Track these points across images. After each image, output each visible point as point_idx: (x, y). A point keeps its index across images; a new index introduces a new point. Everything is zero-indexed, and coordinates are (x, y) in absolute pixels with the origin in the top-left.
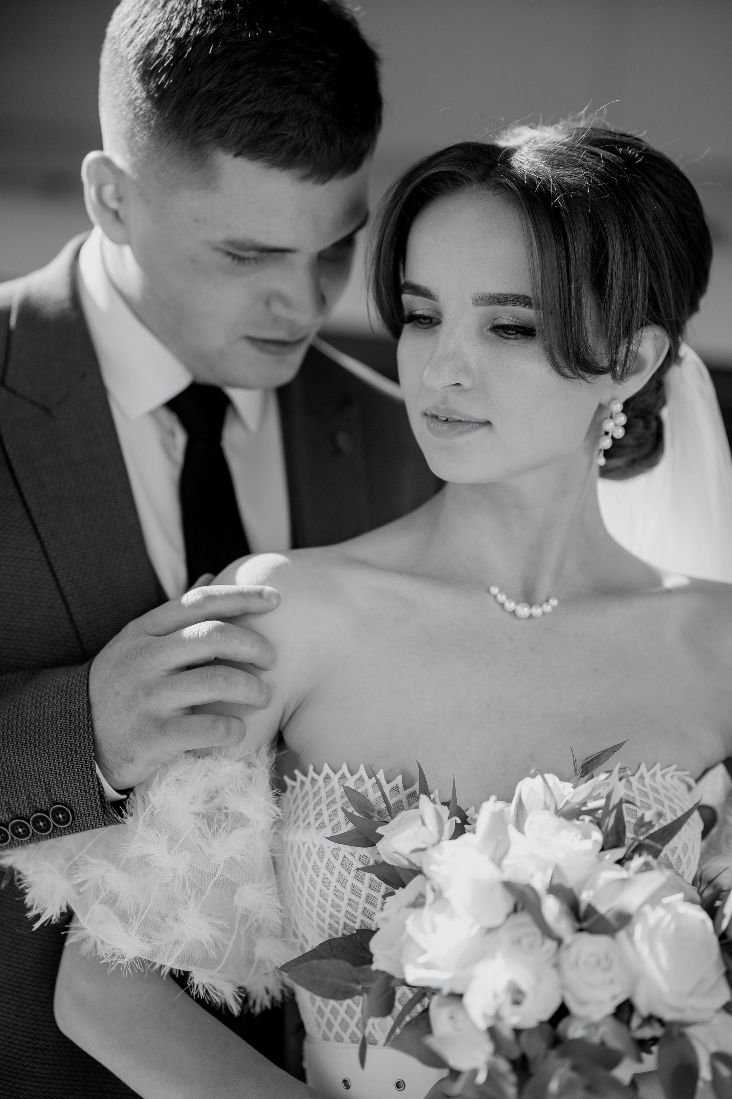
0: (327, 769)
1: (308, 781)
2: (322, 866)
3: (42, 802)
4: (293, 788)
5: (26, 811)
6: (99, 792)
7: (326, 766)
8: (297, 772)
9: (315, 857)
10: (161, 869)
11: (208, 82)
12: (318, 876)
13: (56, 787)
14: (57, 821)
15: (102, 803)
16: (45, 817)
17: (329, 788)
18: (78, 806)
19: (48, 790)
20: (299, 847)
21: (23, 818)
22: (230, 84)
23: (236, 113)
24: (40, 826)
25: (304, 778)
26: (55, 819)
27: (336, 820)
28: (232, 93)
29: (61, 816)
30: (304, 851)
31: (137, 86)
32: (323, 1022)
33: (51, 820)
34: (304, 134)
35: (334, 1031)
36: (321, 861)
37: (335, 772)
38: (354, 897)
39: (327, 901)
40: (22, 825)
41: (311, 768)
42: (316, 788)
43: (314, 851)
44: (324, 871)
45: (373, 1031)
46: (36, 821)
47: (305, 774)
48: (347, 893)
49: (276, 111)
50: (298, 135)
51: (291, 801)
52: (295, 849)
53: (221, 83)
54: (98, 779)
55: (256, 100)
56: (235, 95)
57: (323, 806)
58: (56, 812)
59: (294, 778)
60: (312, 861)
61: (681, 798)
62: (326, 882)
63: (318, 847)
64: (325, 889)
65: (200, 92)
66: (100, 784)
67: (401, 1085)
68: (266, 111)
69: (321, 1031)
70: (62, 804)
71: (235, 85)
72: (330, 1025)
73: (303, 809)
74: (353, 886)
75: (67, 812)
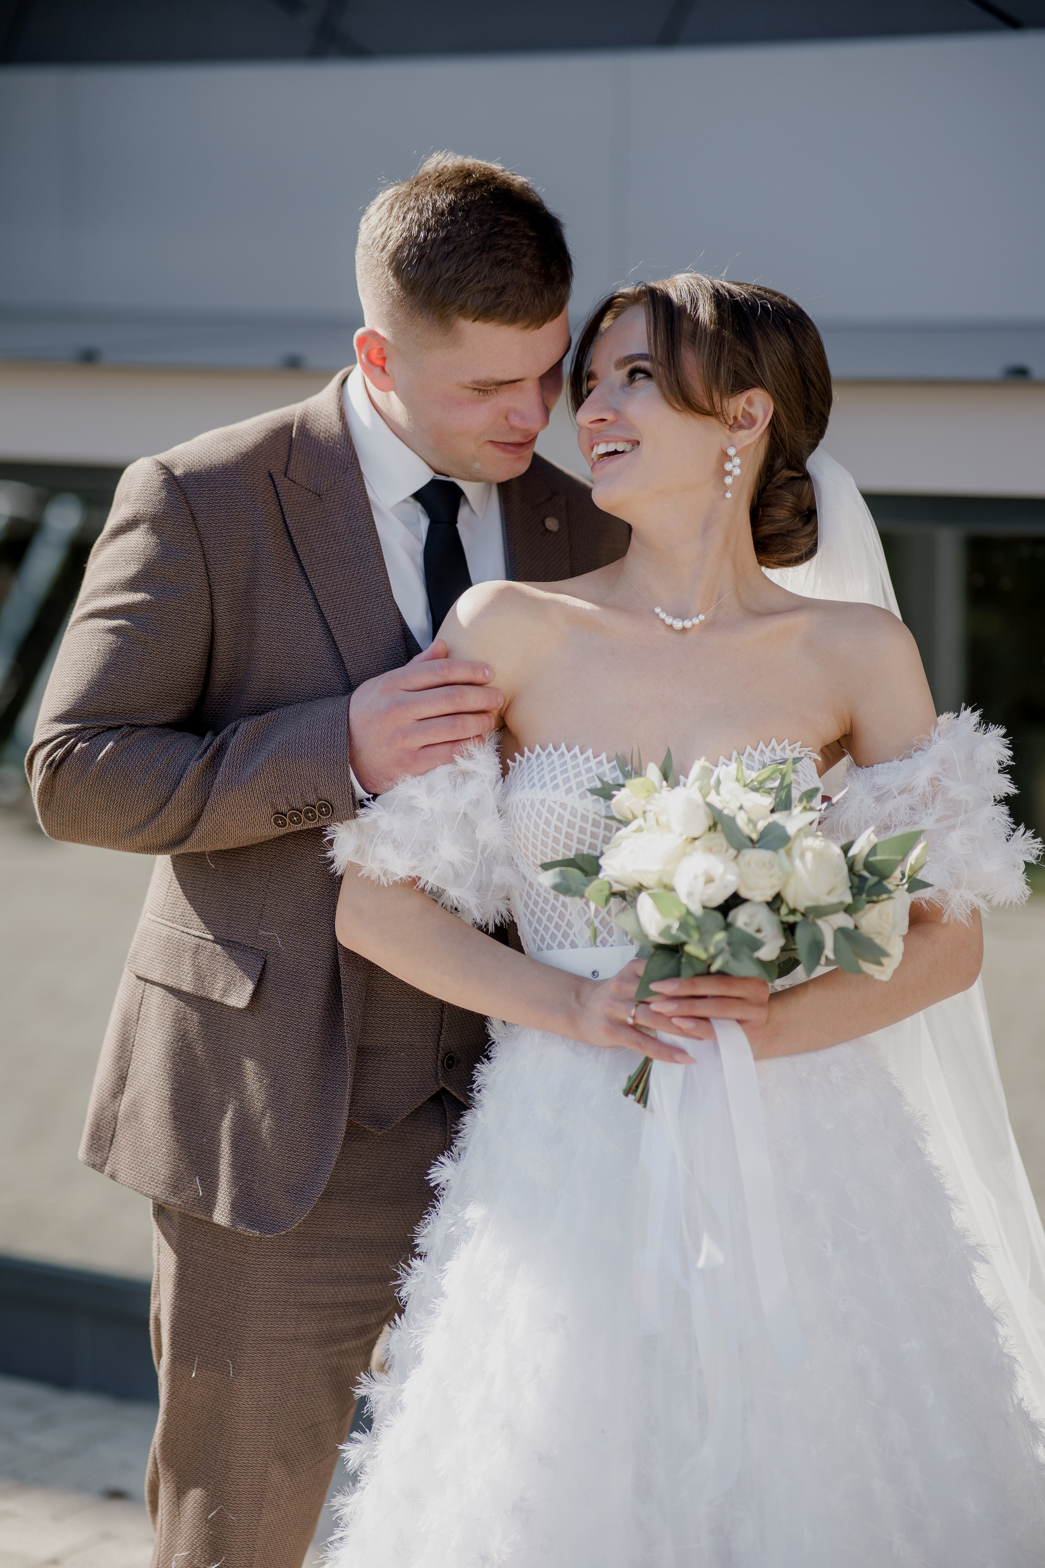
0: (538, 749)
1: (524, 760)
2: (533, 814)
3: (311, 799)
4: (514, 767)
5: (299, 805)
6: (352, 794)
7: (537, 746)
8: (516, 754)
9: (528, 808)
10: (422, 810)
11: (447, 271)
12: (530, 822)
13: (321, 788)
14: (321, 813)
15: (353, 802)
16: (313, 810)
17: (539, 762)
18: (336, 803)
19: (316, 790)
20: (517, 804)
21: (297, 810)
22: (462, 272)
23: (470, 291)
24: (309, 816)
25: (521, 758)
26: (319, 812)
27: (543, 781)
28: (465, 277)
29: (324, 809)
30: (520, 806)
31: (392, 280)
32: (538, 939)
33: (317, 812)
34: (522, 298)
35: (546, 943)
36: (533, 810)
37: (544, 751)
38: (557, 835)
39: (538, 841)
40: (296, 815)
41: (526, 749)
42: (530, 764)
43: (528, 804)
44: (535, 817)
45: (574, 939)
46: (307, 812)
47: (522, 755)
48: (552, 832)
49: (499, 285)
50: (517, 299)
51: (512, 777)
52: (515, 806)
53: (456, 271)
54: (351, 783)
55: (484, 279)
56: (468, 278)
57: (535, 773)
58: (320, 807)
59: (514, 760)
60: (526, 812)
61: (805, 767)
62: (536, 825)
63: (530, 801)
64: (536, 831)
65: (442, 279)
66: (352, 787)
67: (595, 974)
68: (491, 287)
69: (537, 945)
70: (325, 801)
71: (467, 271)
72: (543, 939)
73: (520, 779)
74: (556, 826)
75: (328, 807)
